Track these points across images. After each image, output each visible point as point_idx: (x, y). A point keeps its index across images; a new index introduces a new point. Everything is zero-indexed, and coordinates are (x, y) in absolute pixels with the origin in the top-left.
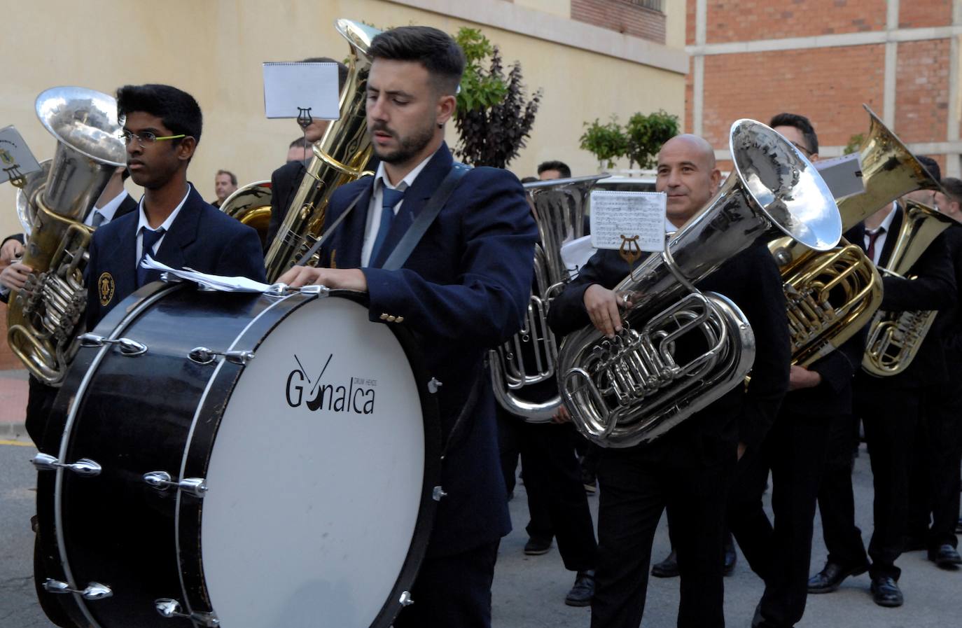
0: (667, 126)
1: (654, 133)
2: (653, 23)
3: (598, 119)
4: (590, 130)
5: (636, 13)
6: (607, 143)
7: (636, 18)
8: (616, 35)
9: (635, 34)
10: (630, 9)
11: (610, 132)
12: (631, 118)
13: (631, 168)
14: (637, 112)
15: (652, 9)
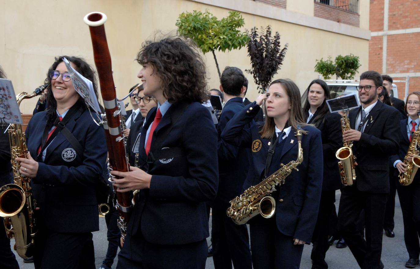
0: (353, 61)
1: (347, 64)
2: (354, 18)
3: (322, 58)
4: (318, 63)
5: (345, 14)
6: (326, 69)
7: (345, 16)
8: (335, 23)
9: (345, 23)
10: (342, 12)
11: (328, 64)
12: (336, 58)
13: (337, 79)
14: (339, 55)
15: (353, 12)
